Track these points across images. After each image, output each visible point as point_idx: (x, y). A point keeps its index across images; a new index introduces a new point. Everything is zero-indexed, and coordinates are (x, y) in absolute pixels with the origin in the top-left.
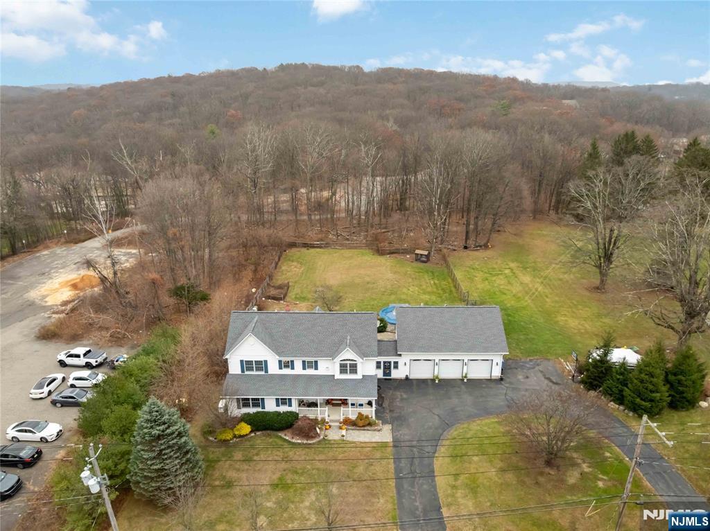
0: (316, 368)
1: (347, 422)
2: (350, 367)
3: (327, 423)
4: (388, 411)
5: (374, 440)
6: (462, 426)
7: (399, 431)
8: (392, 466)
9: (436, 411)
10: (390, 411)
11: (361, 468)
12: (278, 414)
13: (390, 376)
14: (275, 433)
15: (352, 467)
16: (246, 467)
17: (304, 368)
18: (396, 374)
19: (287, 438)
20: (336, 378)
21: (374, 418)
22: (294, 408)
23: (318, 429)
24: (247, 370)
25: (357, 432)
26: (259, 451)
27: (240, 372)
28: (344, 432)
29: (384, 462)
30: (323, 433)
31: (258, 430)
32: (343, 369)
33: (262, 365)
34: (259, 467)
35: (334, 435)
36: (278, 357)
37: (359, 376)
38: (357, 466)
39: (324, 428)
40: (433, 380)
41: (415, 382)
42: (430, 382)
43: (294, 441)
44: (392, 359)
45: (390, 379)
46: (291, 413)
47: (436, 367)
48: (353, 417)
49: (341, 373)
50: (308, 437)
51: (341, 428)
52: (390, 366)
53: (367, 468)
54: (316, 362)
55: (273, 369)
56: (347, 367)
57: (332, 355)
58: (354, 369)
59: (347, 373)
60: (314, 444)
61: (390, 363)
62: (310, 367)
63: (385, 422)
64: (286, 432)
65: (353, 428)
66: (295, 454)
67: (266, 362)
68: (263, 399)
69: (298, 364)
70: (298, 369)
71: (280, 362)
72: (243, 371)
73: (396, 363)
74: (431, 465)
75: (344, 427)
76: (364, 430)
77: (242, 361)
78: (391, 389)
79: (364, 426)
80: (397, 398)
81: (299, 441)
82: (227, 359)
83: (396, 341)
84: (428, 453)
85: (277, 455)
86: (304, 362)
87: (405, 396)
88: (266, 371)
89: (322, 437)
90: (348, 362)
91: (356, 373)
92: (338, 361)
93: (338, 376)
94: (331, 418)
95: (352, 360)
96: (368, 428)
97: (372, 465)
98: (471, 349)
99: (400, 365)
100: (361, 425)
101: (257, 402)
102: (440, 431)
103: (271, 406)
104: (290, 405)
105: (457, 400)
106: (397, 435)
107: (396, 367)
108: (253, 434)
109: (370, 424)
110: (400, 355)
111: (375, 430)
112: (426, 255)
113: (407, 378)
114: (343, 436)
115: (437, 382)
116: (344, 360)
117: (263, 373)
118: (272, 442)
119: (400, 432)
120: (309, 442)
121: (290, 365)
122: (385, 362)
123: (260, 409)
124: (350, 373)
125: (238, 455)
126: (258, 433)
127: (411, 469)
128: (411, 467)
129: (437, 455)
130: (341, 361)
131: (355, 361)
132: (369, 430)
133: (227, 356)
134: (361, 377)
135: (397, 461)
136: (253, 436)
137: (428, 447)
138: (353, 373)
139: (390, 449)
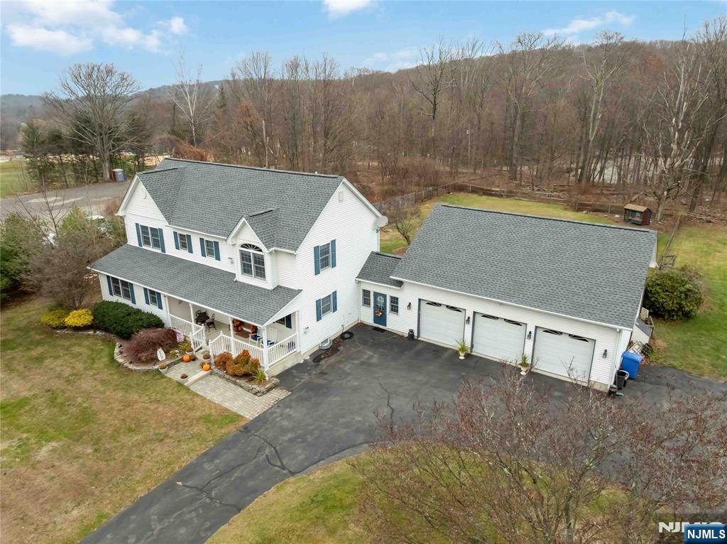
0: (218, 257)
2: (255, 261)
3: (189, 350)
5: (227, 404)
7: (288, 407)
8: (188, 460)
9: (399, 401)
10: (321, 373)
13: (385, 325)
16: (20, 367)
17: (205, 254)
18: (393, 323)
19: (116, 351)
20: (236, 279)
21: (265, 368)
23: (161, 354)
24: (144, 242)
25: (221, 383)
26: (67, 354)
27: (138, 246)
29: (185, 446)
32: (246, 263)
33: (158, 237)
34: (32, 372)
36: (167, 223)
38: (137, 431)
41: (419, 347)
42: (446, 354)
43: (118, 357)
44: (390, 291)
45: (383, 331)
47: (467, 327)
48: (236, 355)
49: (244, 271)
51: (202, 366)
52: (385, 304)
54: (216, 244)
56: (250, 260)
58: (260, 267)
59: (252, 273)
61: (384, 297)
62: (210, 253)
63: (284, 386)
65: (221, 373)
67: (161, 231)
68: (135, 286)
69: (196, 244)
70: (197, 254)
71: (174, 234)
72: (140, 245)
73: (395, 301)
74: (255, 492)
75: (210, 366)
76: (235, 383)
77: (137, 225)
78: (366, 345)
79: (236, 376)
80: (358, 359)
81: (121, 361)
82: (122, 218)
83: (402, 258)
84: (283, 468)
85: (73, 368)
86: (201, 241)
87: (375, 360)
88: (163, 250)
89: (157, 368)
90: (251, 251)
91: (264, 276)
92: (236, 244)
93: (240, 276)
95: (257, 248)
96: (242, 382)
99: (402, 306)
100: (233, 372)
101: (127, 289)
104: (160, 306)
106: (273, 413)
107: (395, 308)
109: (248, 377)
110: (400, 284)
111: (249, 390)
112: (641, 213)
113: (410, 335)
114: (184, 377)
115: (462, 358)
116: (246, 246)
117: (160, 251)
119: (287, 410)
120: (131, 367)
121: (187, 243)
122: (376, 295)
123: (122, 300)
124: (256, 274)
125: (39, 350)
127: (210, 481)
128: (214, 479)
129: (292, 479)
130: (242, 246)
131: (261, 251)
132: (241, 387)
133: (120, 213)
134: (271, 288)
135: (210, 456)
136: (89, 335)
137: (296, 458)
138: (260, 275)
139: (230, 429)
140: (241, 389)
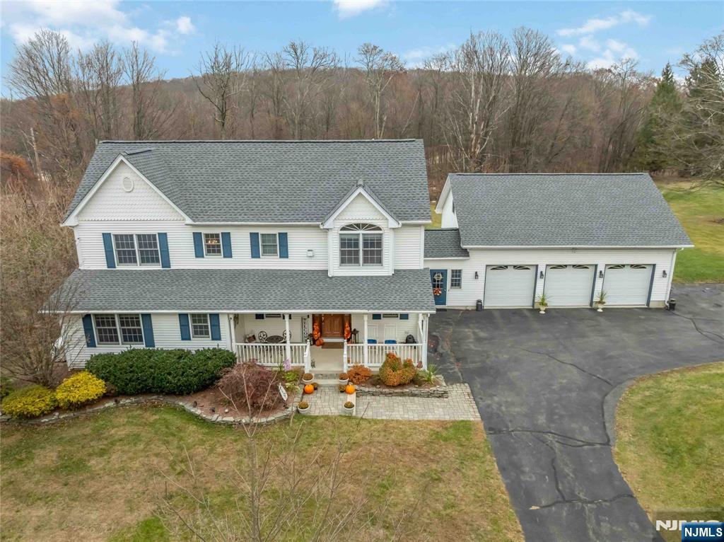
0: (284, 254)
1: (359, 377)
2: (365, 245)
3: (309, 377)
4: (452, 360)
5: (430, 417)
6: (643, 385)
7: (491, 396)
8: (498, 482)
9: (564, 357)
10: (458, 360)
11: (408, 489)
13: (445, 304)
14: (170, 400)
15: (381, 486)
16: (54, 487)
17: (255, 254)
18: (457, 299)
19: (198, 412)
20: (330, 275)
21: (425, 367)
22: (228, 340)
23: (283, 391)
24: (121, 261)
25: (385, 401)
26: (113, 444)
27: (105, 268)
28: (351, 398)
29: (473, 471)
30: (297, 399)
31: (125, 394)
32: (349, 251)
33: (154, 248)
34: (93, 486)
35: (325, 405)
36: (189, 221)
37: (385, 270)
38: (394, 483)
39: (300, 389)
40: (535, 311)
41: (496, 314)
42: (528, 314)
43: (214, 417)
44: (449, 265)
47: (540, 282)
48: (373, 364)
49: (343, 261)
50: (256, 408)
51: (343, 391)
52: (444, 280)
53: (425, 489)
54: (283, 237)
55: (183, 256)
56: (357, 245)
57: (321, 217)
58: (373, 251)
59: (357, 261)
60: (268, 424)
61: (444, 272)
62: (269, 250)
63: (451, 379)
64: (198, 398)
65: (373, 389)
66: (212, 450)
67: (163, 236)
68: (149, 315)
69: (241, 241)
70: (241, 258)
71: (197, 237)
72: (110, 263)
73: (457, 274)
74: (611, 475)
75: (351, 387)
76: (403, 394)
77: (106, 237)
78: (451, 325)
79: (401, 385)
80: (468, 337)
81: (230, 419)
82: (71, 229)
83: (457, 230)
84: (589, 444)
85: (157, 455)
86: (254, 237)
87: (482, 334)
88: (166, 263)
89: (292, 409)
90: (361, 232)
91: (380, 261)
92: (335, 224)
93: (337, 269)
94: (320, 368)
95: (371, 227)
96: (413, 389)
97: (439, 480)
99: (466, 278)
100: (395, 381)
101: (136, 327)
102: (596, 395)
103: (167, 336)
104: (217, 337)
105: (601, 339)
106: (489, 406)
107: (457, 283)
108: (111, 404)
109: (415, 381)
111: (429, 395)
113: (479, 305)
114: (349, 406)
115: (543, 313)
116: (350, 227)
117: (158, 267)
118: (156, 420)
119: (496, 399)
120: (257, 420)
121: (218, 245)
122: (433, 272)
123: (141, 346)
124: (366, 261)
125: (48, 455)
126: (123, 401)
127: (559, 490)
129: (616, 449)
131: (380, 229)
132: (415, 395)
133: (70, 222)
134: (391, 273)
135: (509, 468)
136: (109, 408)
137: (583, 431)
138: (372, 261)
139: (481, 437)
140: (416, 398)
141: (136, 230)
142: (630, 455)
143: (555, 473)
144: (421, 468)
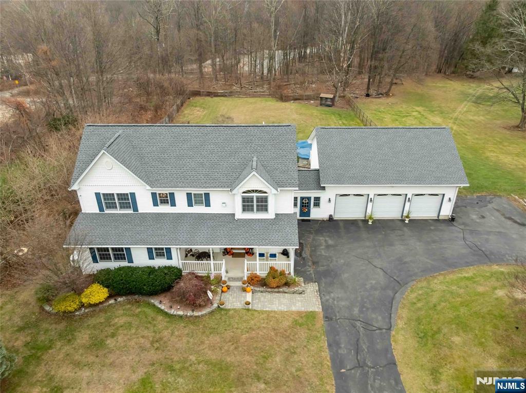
1: (254, 281)
2: (258, 201)
3: (225, 282)
4: (310, 264)
5: (294, 309)
6: (419, 286)
7: (329, 293)
8: (326, 354)
9: (377, 262)
10: (314, 263)
11: (278, 359)
12: (151, 270)
13: (309, 216)
14: (146, 298)
15: (264, 357)
16: (91, 359)
17: (190, 204)
18: (316, 214)
19: (163, 307)
20: (237, 217)
21: (292, 273)
22: (176, 261)
23: (210, 294)
24: (107, 208)
25: (268, 296)
26: (117, 329)
27: (98, 212)
28: (249, 297)
29: (313, 348)
30: (218, 298)
31: (120, 295)
32: (247, 205)
33: (128, 200)
34: (111, 358)
35: (234, 301)
36: (148, 188)
37: (270, 215)
38: (271, 355)
39: (219, 290)
40: (365, 221)
41: (341, 224)
42: (361, 224)
43: (172, 312)
44: (313, 194)
45: (309, 220)
46: (169, 268)
47: (370, 205)
48: (262, 273)
49: (244, 210)
50: (194, 306)
51: (244, 290)
52: (309, 203)
53: (287, 359)
54: (207, 195)
55: (145, 205)
56: (252, 201)
57: (230, 185)
58: (263, 204)
59: (252, 210)
60: (202, 316)
61: (309, 199)
62: (199, 202)
63: (308, 280)
64: (161, 298)
65: (262, 289)
66: (172, 334)
67: (133, 195)
68: (129, 249)
69: (181, 198)
70: (181, 206)
71: (154, 195)
72: (101, 209)
73: (317, 199)
74: (388, 350)
75: (250, 288)
76: (279, 292)
77: (97, 195)
78: (312, 234)
79: (278, 287)
80: (321, 245)
81: (181, 313)
82: (75, 191)
83: (318, 170)
84: (380, 329)
85: (143, 337)
86: (189, 195)
87: (330, 242)
88: (136, 209)
89: (215, 305)
90: (255, 195)
91: (266, 210)
92: (239, 192)
93: (240, 215)
94: (231, 275)
95: (261, 192)
96: (285, 289)
97: (295, 353)
98: (419, 180)
99: (322, 202)
100: (275, 285)
101: (120, 254)
102: (390, 293)
103: (140, 258)
104: (170, 258)
105: (402, 247)
106: (327, 301)
107: (317, 204)
108: (112, 301)
109: (287, 284)
110: (324, 188)
111: (294, 293)
112: (331, 99)
113: (331, 218)
114: (248, 303)
115: (370, 223)
116: (249, 192)
117: (131, 211)
118: (140, 312)
119: (332, 295)
120: (196, 314)
121: (170, 199)
122: (302, 198)
123: (124, 264)
124: (258, 210)
125: (83, 337)
126: (119, 299)
127: (357, 359)
128: (357, 356)
129: (393, 333)
130: (244, 193)
131: (265, 193)
132: (286, 293)
133: (74, 187)
134: (273, 217)
135: (333, 345)
136: (111, 304)
137: (378, 320)
138: (262, 210)
139: (320, 323)
140: (286, 294)
141: (115, 191)
142: (400, 337)
143: (358, 349)
144: (285, 346)
